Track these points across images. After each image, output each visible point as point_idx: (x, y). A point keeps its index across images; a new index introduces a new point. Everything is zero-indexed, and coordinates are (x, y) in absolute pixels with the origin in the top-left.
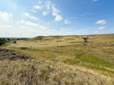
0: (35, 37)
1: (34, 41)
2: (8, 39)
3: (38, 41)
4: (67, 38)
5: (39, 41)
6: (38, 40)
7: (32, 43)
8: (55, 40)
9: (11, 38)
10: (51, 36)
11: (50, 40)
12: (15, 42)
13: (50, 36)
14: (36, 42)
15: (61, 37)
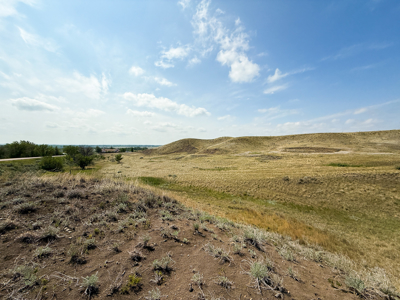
0: (173, 143)
1: (171, 156)
2: (99, 150)
3: (182, 155)
4: (295, 144)
5: (189, 156)
6: (181, 151)
7: (166, 162)
8: (247, 153)
9: (105, 147)
10: (226, 138)
11: (227, 152)
12: (119, 159)
13: (220, 140)
14: (178, 159)
15: (266, 143)
